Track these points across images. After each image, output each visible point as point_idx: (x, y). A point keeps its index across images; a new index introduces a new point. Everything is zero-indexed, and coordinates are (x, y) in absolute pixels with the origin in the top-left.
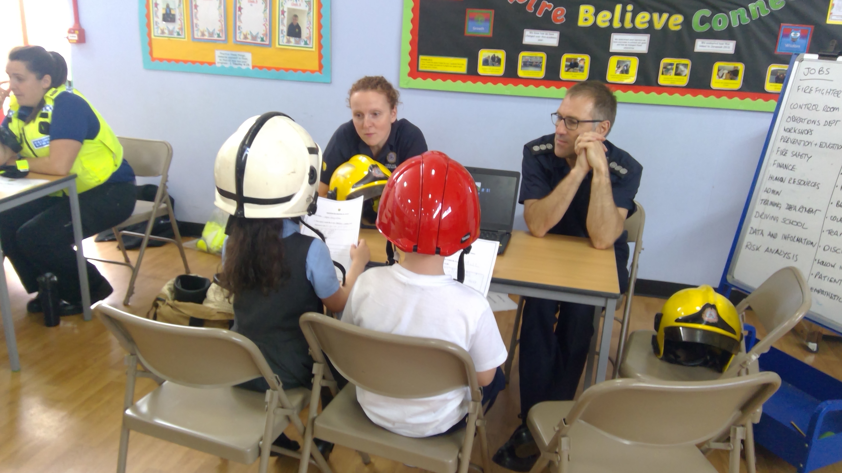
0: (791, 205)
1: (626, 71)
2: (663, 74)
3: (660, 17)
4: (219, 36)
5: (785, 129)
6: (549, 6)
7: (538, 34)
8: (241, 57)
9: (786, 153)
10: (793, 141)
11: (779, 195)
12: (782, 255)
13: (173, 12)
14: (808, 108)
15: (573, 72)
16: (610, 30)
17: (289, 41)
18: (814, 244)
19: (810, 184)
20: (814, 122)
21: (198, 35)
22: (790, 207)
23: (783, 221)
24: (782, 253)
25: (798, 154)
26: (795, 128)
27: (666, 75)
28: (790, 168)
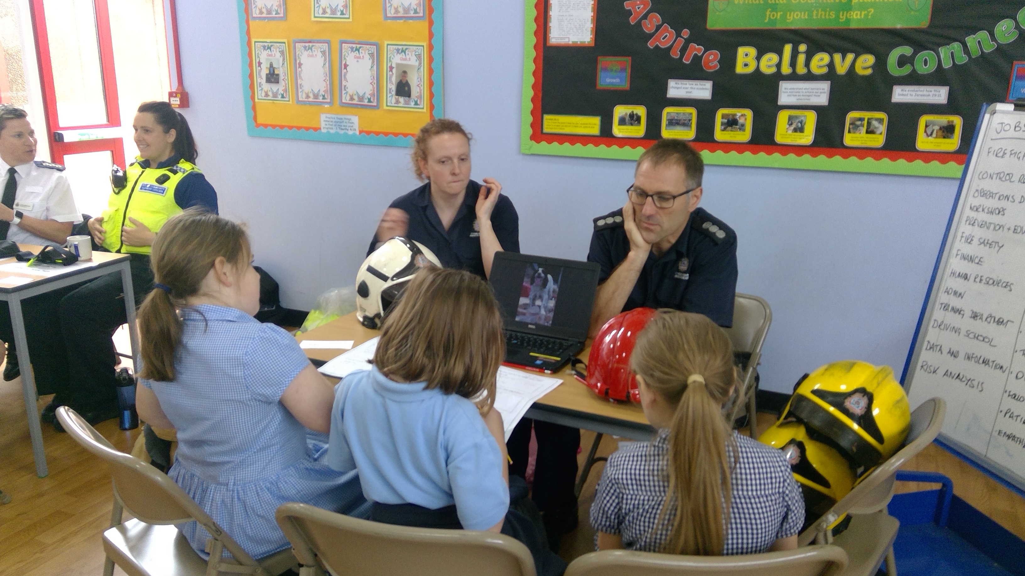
0: (976, 313)
1: (800, 129)
2: (849, 132)
3: (844, 58)
4: (324, 97)
5: (971, 208)
6: (699, 50)
7: (686, 84)
8: (347, 121)
9: (972, 240)
10: (980, 224)
11: (962, 298)
12: (964, 381)
13: (276, 72)
14: (1000, 178)
15: (732, 131)
16: (778, 77)
17: (397, 102)
18: (1004, 369)
19: (1000, 284)
20: (1007, 198)
21: (302, 97)
22: (975, 316)
23: (966, 335)
24: (964, 379)
25: (986, 241)
26: (983, 206)
27: (854, 133)
28: (977, 261)
